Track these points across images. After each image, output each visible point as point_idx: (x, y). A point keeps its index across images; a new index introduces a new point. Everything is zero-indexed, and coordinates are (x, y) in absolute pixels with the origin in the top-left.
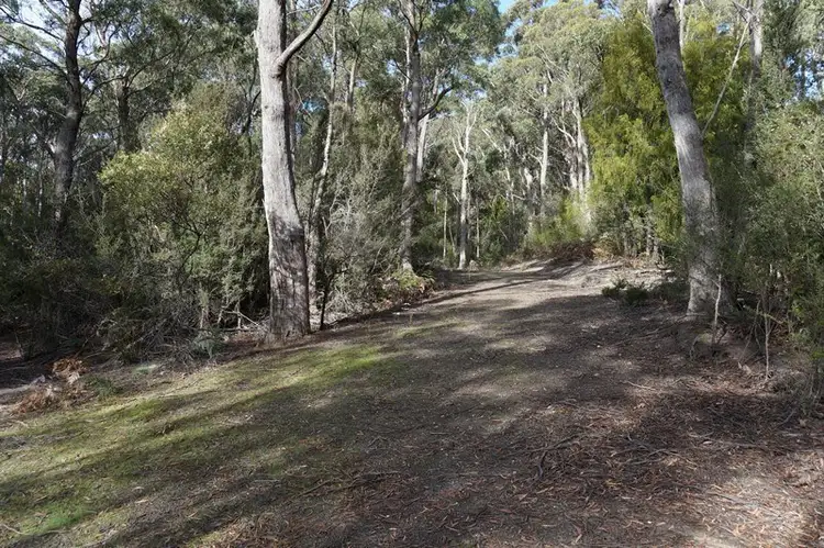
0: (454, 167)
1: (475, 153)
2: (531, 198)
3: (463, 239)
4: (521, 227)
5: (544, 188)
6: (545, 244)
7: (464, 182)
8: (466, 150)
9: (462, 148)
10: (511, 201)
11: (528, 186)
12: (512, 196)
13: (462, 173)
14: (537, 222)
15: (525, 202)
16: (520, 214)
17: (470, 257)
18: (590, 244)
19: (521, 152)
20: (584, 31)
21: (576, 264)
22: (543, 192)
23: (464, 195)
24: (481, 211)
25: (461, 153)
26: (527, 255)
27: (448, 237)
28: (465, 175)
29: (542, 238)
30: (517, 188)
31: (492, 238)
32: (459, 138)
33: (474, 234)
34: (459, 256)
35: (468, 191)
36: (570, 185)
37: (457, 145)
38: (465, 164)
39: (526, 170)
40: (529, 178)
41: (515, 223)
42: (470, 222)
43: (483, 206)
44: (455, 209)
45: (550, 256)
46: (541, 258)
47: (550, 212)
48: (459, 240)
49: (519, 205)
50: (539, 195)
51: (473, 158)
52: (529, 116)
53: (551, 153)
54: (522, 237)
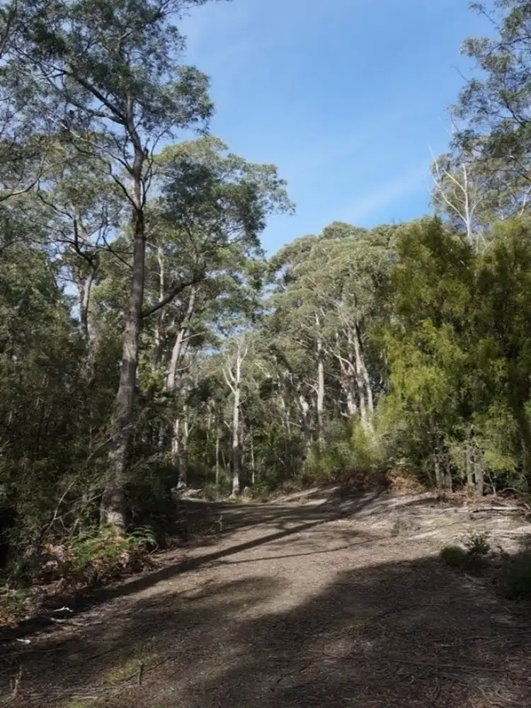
0: (226, 397)
1: (248, 384)
2: (308, 424)
3: (236, 464)
4: (299, 453)
5: (322, 414)
6: (327, 471)
7: (236, 411)
8: (238, 380)
9: (233, 379)
10: (288, 429)
11: (305, 414)
12: (288, 423)
13: (234, 402)
14: (316, 448)
15: (302, 429)
16: (296, 440)
17: (243, 484)
18: (384, 470)
19: (295, 381)
20: (360, 256)
21: (369, 496)
22: (320, 417)
23: (236, 423)
24: (256, 438)
25: (233, 384)
26: (307, 483)
27: (221, 463)
28: (237, 404)
29: (323, 464)
30: (293, 416)
31: (268, 464)
32: (230, 369)
33: (248, 460)
34: (232, 483)
35: (240, 419)
36: (348, 412)
37: (228, 376)
38: (237, 393)
39: (302, 398)
40: (305, 406)
41: (292, 449)
42: (244, 448)
43: (258, 432)
44: (228, 436)
45: (334, 483)
46: (325, 486)
47: (329, 438)
48: (232, 467)
49: (296, 432)
50: (317, 421)
51: (246, 388)
52: (303, 347)
53: (326, 382)
54: (301, 464)
